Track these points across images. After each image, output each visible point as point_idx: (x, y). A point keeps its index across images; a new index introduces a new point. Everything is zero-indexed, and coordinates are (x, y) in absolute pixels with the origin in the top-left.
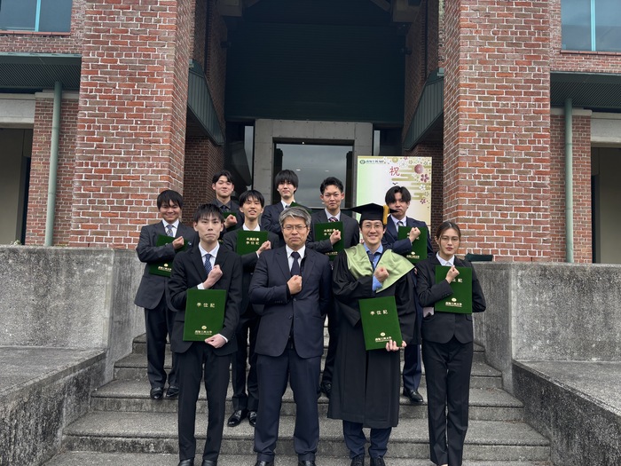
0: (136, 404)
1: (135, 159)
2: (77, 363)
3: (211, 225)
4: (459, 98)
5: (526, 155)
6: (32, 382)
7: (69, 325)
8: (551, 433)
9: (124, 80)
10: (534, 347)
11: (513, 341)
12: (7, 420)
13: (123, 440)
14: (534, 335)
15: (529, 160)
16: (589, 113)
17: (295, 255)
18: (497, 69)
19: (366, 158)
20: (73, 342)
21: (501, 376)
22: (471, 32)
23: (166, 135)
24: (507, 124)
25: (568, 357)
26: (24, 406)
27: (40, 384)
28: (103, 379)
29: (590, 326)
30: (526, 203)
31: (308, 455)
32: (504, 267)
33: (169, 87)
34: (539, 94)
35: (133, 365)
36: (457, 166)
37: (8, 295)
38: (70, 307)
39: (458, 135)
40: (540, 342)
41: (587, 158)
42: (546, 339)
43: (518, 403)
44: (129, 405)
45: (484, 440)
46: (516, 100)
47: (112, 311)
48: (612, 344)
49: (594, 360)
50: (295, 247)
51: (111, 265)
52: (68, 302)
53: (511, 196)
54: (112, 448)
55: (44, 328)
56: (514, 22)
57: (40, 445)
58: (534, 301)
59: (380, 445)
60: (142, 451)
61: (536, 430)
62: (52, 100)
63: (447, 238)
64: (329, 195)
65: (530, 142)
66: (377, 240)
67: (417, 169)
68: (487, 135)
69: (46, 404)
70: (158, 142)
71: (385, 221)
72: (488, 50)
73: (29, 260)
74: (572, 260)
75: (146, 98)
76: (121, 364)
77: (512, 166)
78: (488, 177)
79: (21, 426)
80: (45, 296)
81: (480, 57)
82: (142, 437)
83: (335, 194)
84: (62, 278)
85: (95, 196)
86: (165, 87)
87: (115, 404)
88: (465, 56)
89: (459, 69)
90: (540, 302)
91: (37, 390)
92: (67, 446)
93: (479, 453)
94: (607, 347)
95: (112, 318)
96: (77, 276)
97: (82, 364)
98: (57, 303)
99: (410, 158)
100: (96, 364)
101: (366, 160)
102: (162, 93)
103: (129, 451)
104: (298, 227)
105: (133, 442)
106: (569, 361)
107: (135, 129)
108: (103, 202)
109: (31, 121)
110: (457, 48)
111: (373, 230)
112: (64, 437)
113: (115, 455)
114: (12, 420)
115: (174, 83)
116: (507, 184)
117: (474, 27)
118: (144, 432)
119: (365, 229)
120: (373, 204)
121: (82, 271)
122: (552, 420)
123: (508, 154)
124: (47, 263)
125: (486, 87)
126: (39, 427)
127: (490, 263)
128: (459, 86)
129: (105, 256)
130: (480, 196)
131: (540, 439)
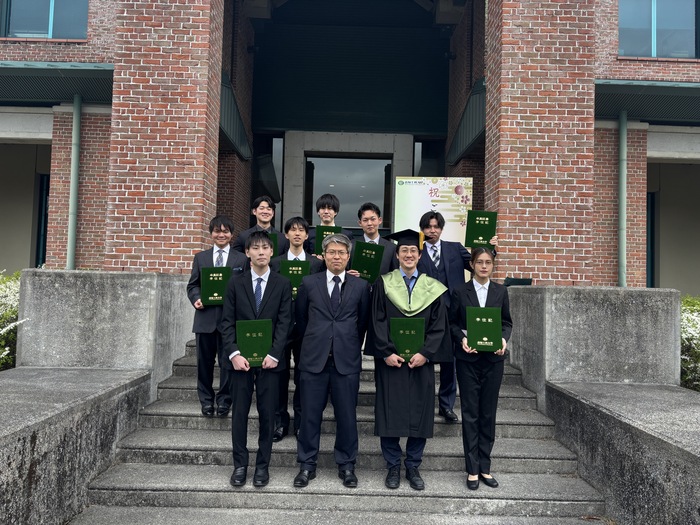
0: (182, 422)
1: (169, 181)
2: (128, 382)
3: (261, 251)
4: (500, 118)
5: (568, 176)
6: (92, 397)
7: (115, 346)
8: (578, 448)
9: (156, 100)
10: (567, 369)
11: (547, 363)
12: (74, 430)
13: (174, 452)
14: (568, 357)
15: (571, 182)
16: (645, 126)
17: (336, 279)
18: (539, 87)
19: (404, 179)
20: (119, 362)
21: (536, 398)
22: (513, 49)
23: (199, 156)
24: (550, 144)
25: (600, 378)
26: (86, 418)
27: (99, 399)
28: (149, 399)
29: (623, 349)
30: (568, 226)
31: (348, 466)
32: (540, 291)
33: (203, 107)
34: (583, 113)
35: (176, 386)
36: (497, 188)
37: (55, 318)
38: (116, 330)
39: (499, 156)
40: (573, 364)
41: (642, 175)
42: (579, 360)
43: (550, 422)
44: (175, 422)
45: (514, 454)
46: (560, 119)
47: (155, 334)
48: (645, 367)
49: (627, 381)
50: (336, 272)
51: (153, 289)
52: (114, 324)
53: (552, 219)
54: (164, 460)
55: (91, 349)
56: (558, 37)
57: (99, 456)
58: (568, 324)
59: (415, 457)
60: (192, 463)
61: (566, 446)
62: (72, 114)
63: (481, 262)
64: (367, 220)
65: (574, 163)
66: (413, 264)
67: (457, 190)
68: (529, 156)
69: (104, 418)
70: (191, 164)
71: (421, 247)
72: (530, 68)
73: (75, 284)
74: (625, 284)
75: (179, 119)
76: (164, 385)
77: (554, 188)
78: (530, 199)
79: (84, 437)
80: (91, 318)
81: (522, 75)
82: (191, 450)
83: (373, 219)
84: (108, 301)
85: (128, 219)
86: (198, 107)
87: (162, 422)
88: (507, 74)
89: (500, 87)
90: (574, 325)
91: (97, 403)
92: (121, 459)
93: (509, 466)
94: (639, 369)
95: (155, 340)
96: (121, 300)
97: (131, 382)
98: (104, 325)
99: (450, 179)
100: (143, 384)
101: (404, 181)
102: (196, 113)
103: (179, 462)
104: (340, 252)
105: (183, 454)
106: (601, 382)
107: (168, 150)
108: (136, 226)
109: (49, 136)
110: (499, 64)
111: (410, 255)
112: (118, 450)
113: (167, 466)
114: (77, 429)
115: (208, 102)
116: (550, 206)
117: (516, 43)
118: (193, 446)
119: (402, 254)
120: (409, 231)
121: (126, 295)
122: (579, 435)
123: (550, 175)
124: (92, 286)
125: (528, 106)
126: (98, 439)
127: (528, 287)
128: (501, 105)
129: (148, 280)
130: (521, 218)
131: (568, 454)
